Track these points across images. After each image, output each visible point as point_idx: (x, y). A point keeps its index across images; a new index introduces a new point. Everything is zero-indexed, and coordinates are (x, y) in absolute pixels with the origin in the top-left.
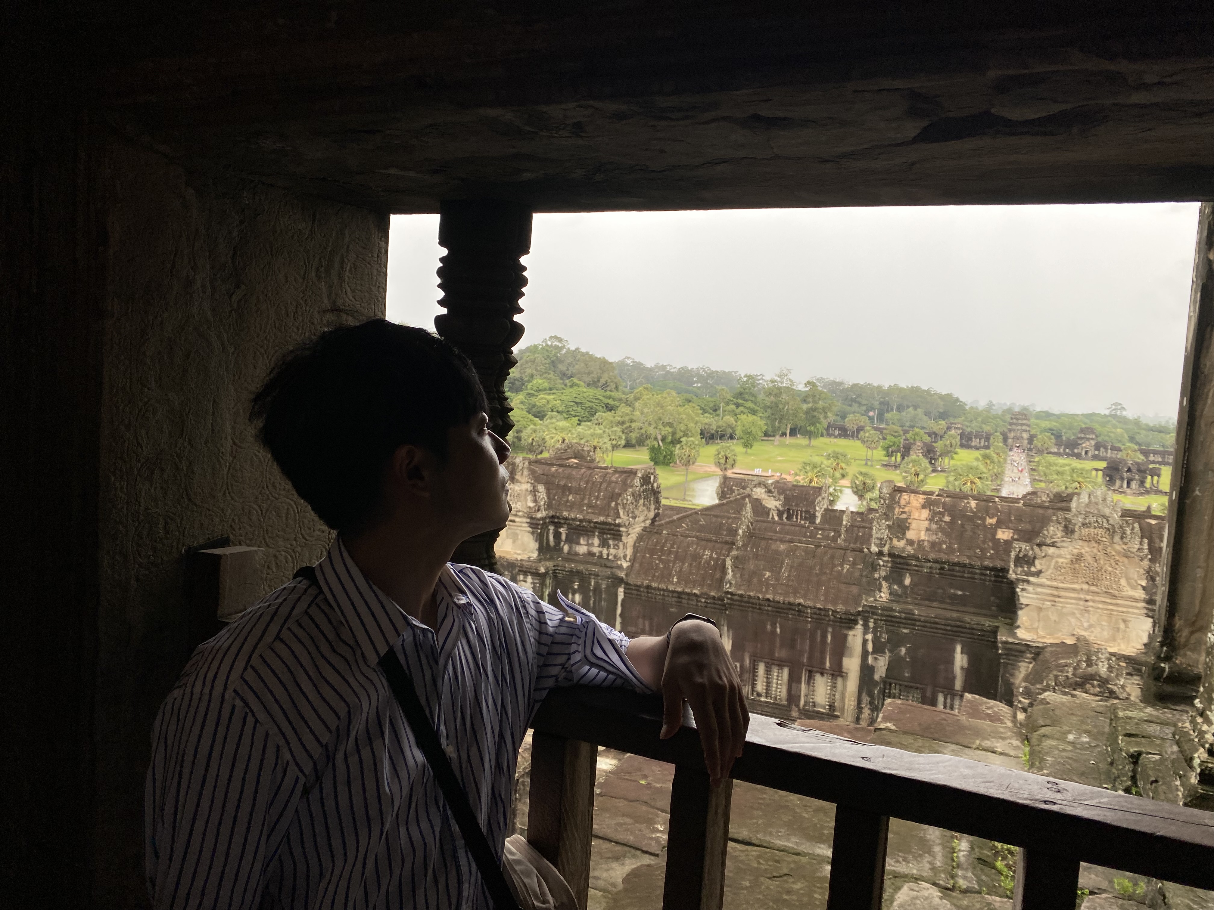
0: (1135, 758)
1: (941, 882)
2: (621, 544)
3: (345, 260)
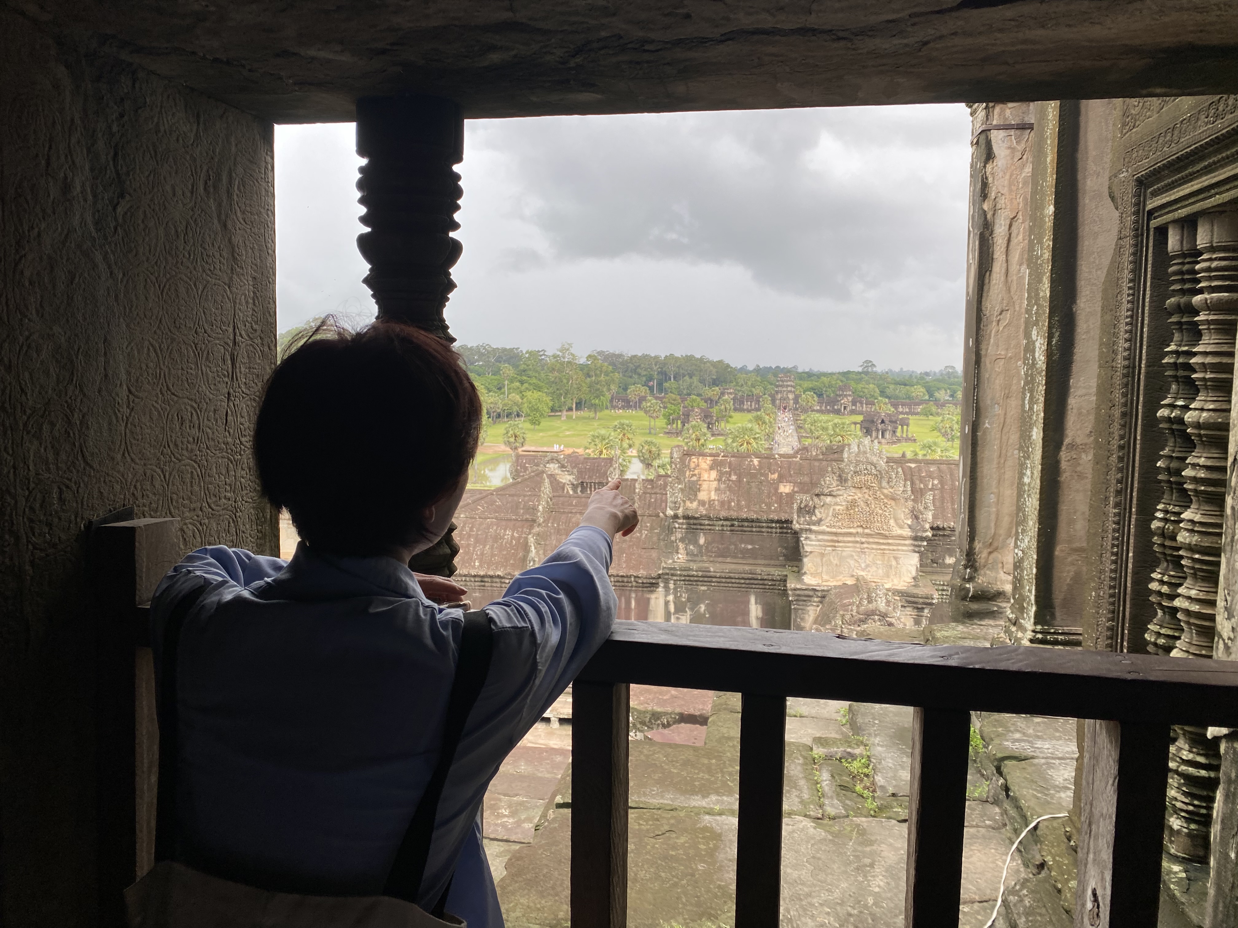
1: (812, 813)
3: (233, 174)
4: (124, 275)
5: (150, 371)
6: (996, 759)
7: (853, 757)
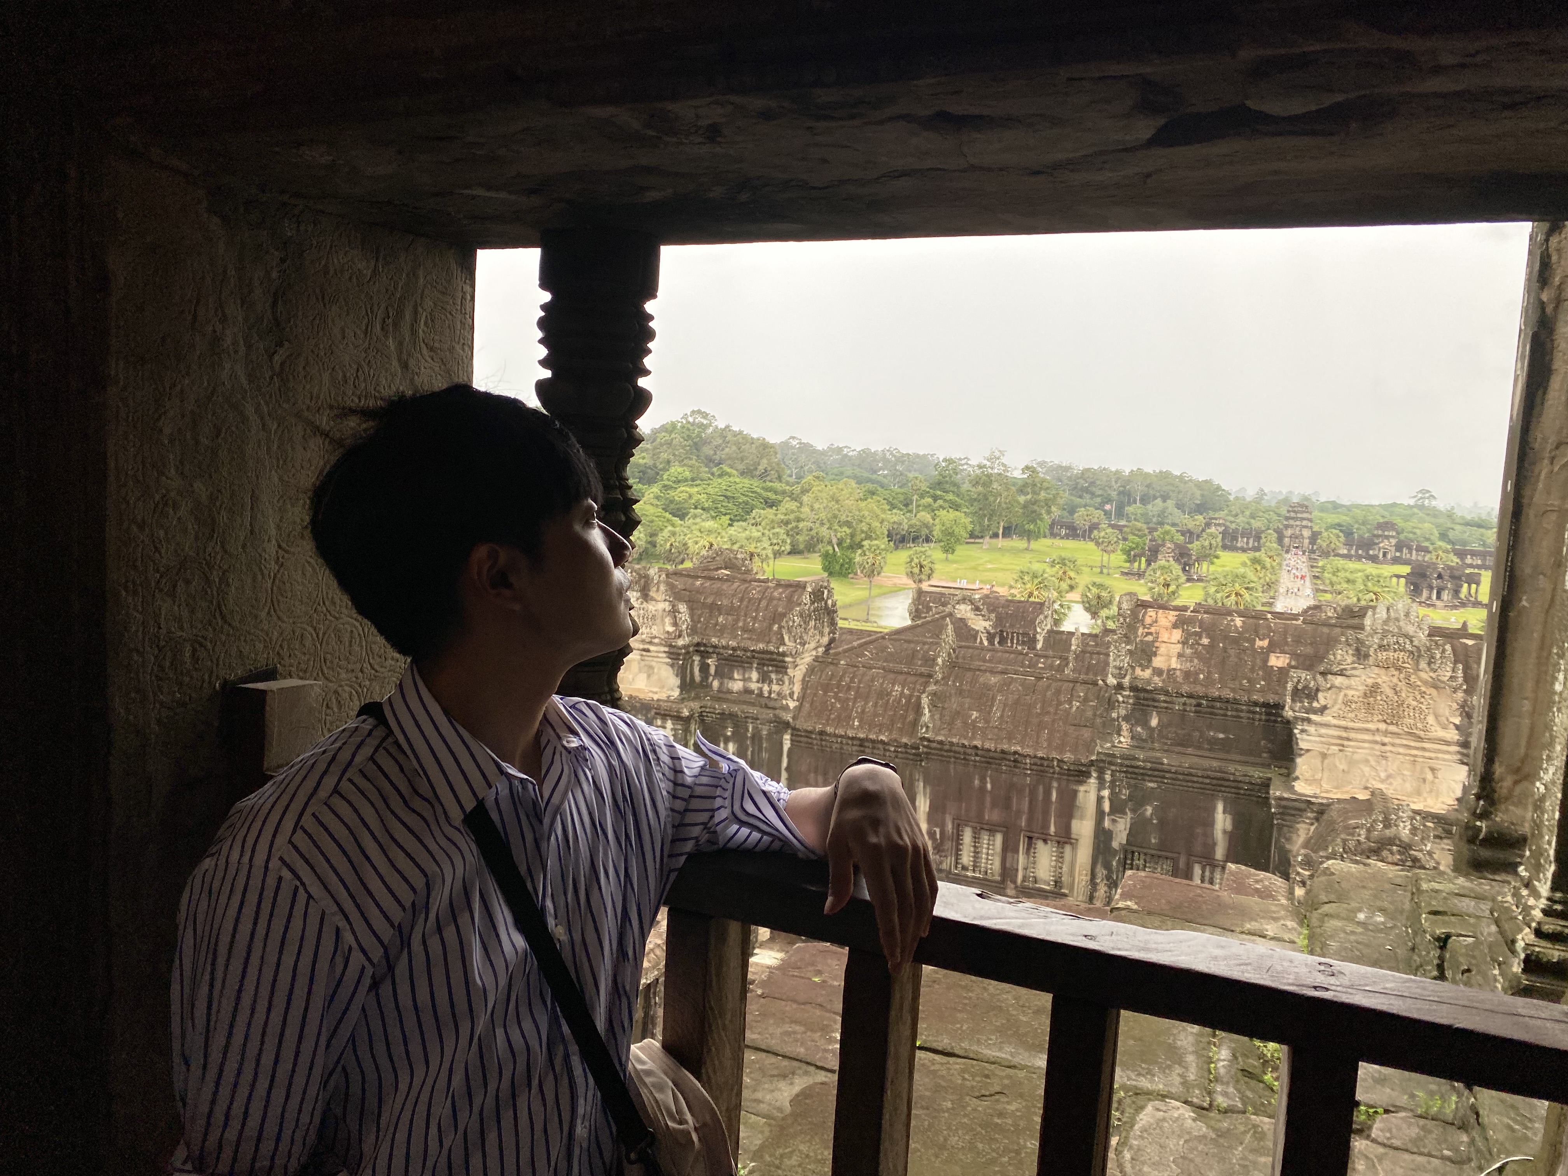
0: (1443, 942)
1: (1195, 1100)
2: (786, 678)
3: (420, 309)
4: (279, 426)
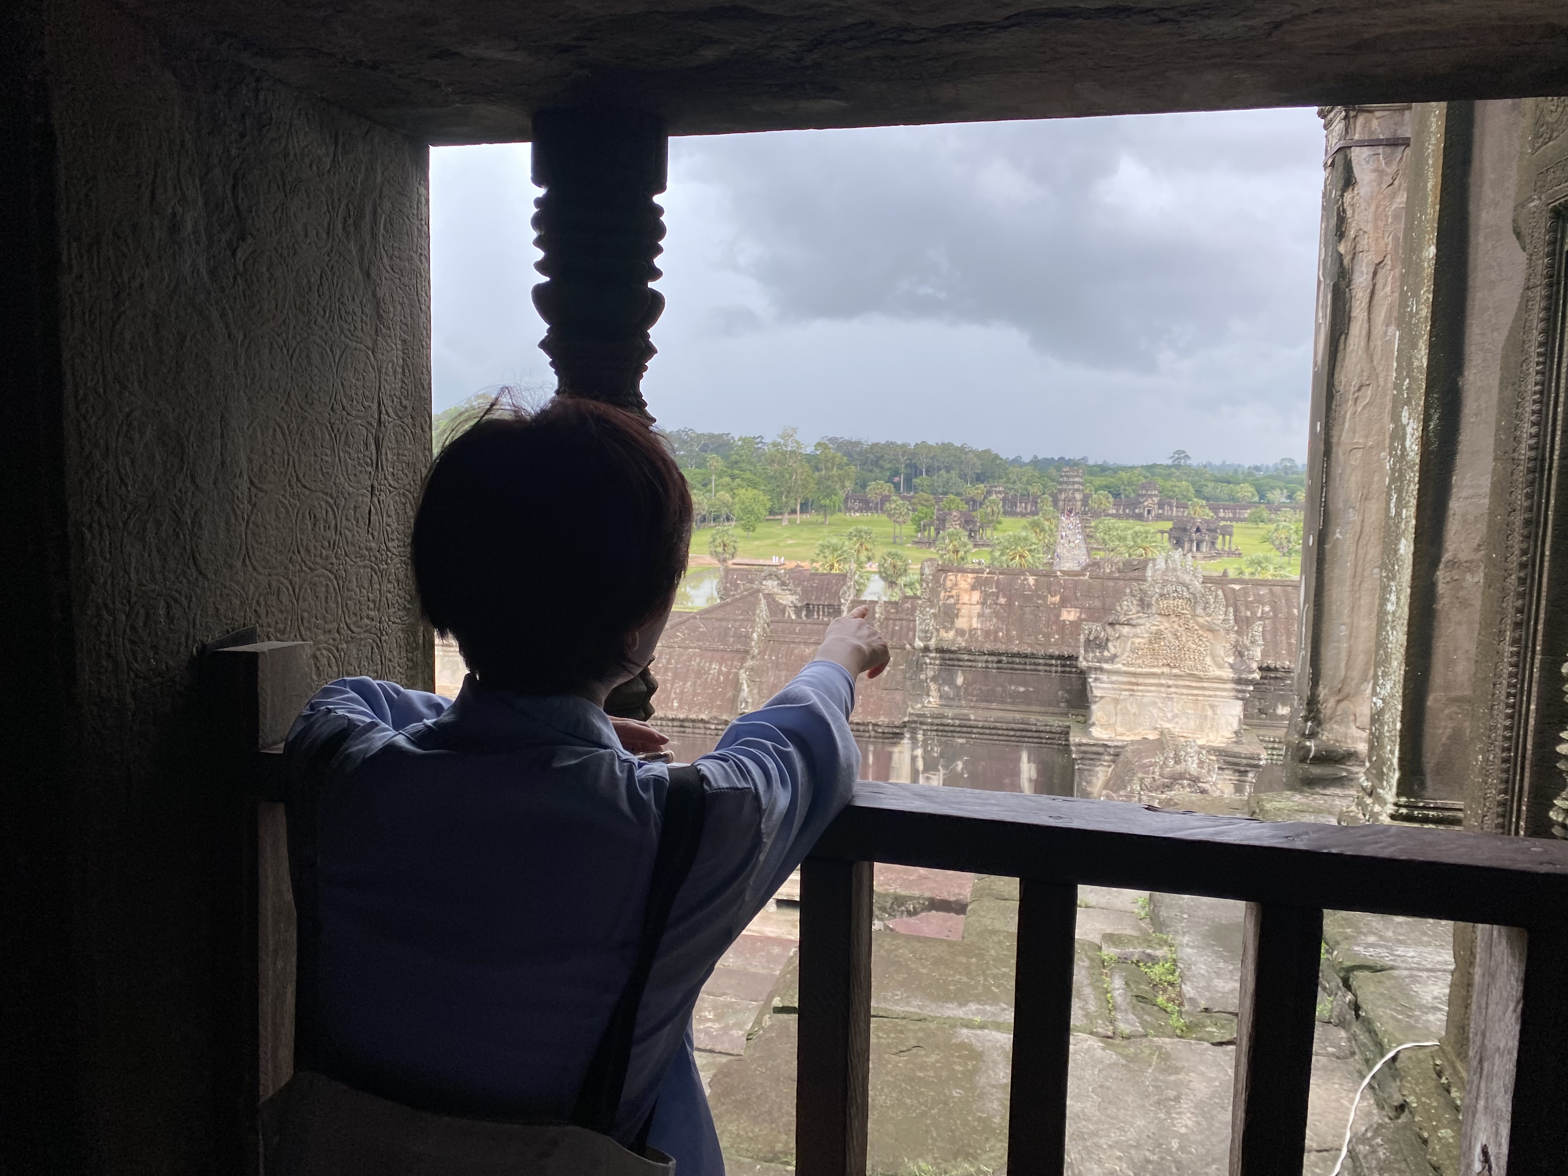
1: (1100, 1030)
3: (379, 209)
4: (245, 336)
5: (276, 457)
6: (1342, 969)
7: (1154, 960)
